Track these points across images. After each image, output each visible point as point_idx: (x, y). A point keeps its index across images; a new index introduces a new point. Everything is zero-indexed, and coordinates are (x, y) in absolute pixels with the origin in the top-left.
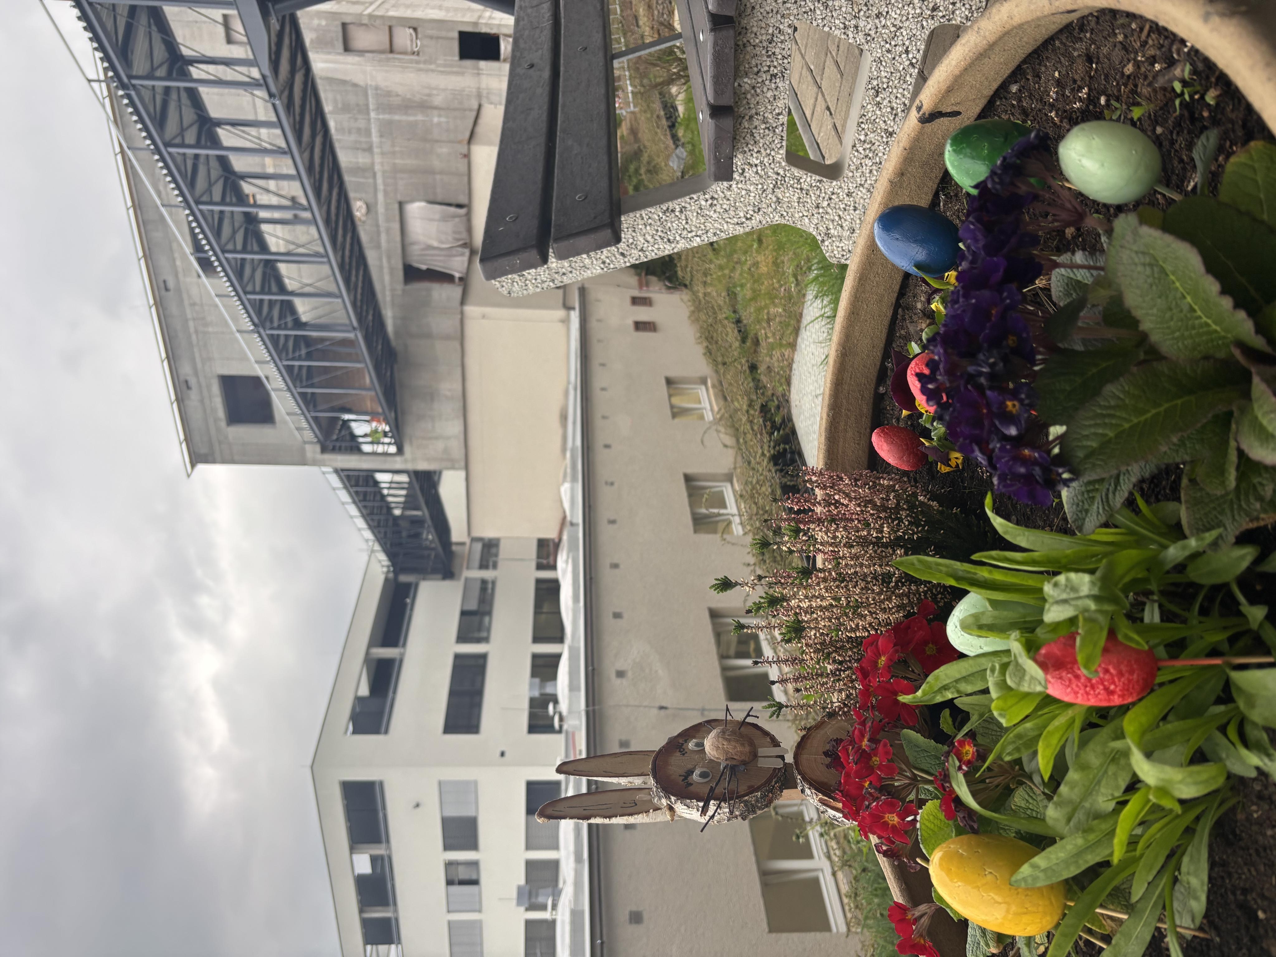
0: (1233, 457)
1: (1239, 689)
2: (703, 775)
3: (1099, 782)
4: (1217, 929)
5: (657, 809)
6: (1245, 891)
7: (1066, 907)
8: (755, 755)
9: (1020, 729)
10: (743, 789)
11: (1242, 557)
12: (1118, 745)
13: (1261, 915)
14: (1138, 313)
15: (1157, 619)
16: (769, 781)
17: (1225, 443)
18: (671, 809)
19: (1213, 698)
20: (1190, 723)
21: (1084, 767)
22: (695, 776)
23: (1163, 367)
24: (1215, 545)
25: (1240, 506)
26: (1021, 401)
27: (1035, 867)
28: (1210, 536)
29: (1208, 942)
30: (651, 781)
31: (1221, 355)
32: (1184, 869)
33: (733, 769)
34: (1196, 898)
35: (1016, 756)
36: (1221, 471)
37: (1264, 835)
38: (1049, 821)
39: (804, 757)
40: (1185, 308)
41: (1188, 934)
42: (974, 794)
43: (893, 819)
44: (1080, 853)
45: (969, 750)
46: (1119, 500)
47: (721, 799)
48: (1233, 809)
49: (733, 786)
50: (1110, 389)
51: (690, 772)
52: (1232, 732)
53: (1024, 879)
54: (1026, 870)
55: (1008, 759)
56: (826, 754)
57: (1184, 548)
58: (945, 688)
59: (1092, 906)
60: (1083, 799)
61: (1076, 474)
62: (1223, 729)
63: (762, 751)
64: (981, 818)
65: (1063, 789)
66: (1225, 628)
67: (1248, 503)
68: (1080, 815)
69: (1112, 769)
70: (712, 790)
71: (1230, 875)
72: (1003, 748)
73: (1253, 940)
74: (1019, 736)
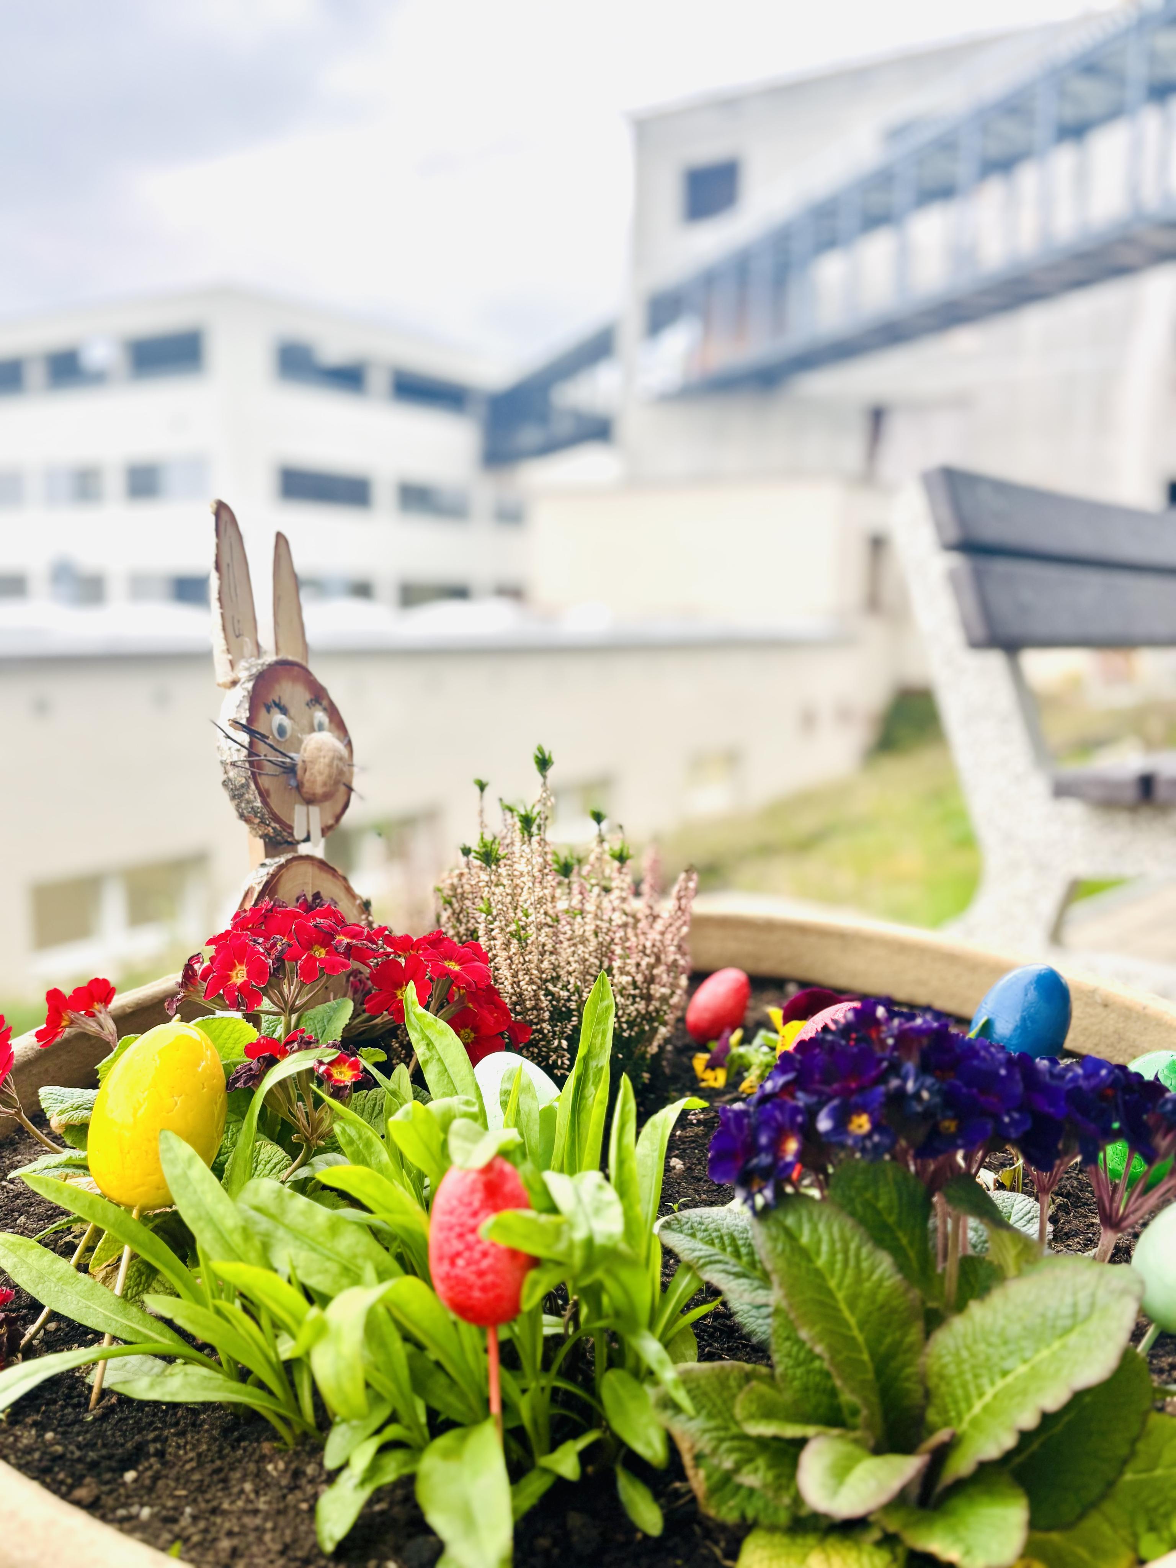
0: (792, 1431)
1: (463, 1439)
2: (281, 730)
3: (314, 1250)
4: (103, 1418)
5: (232, 664)
6: (161, 1454)
7: (129, 1209)
8: (310, 801)
9: (379, 1145)
10: (264, 782)
11: (649, 1444)
12: (369, 1273)
13: (130, 1476)
14: (996, 1298)
15: (548, 1331)
16: (276, 818)
17: (807, 1419)
18: (234, 683)
19: (437, 1405)
20: (404, 1374)
21: (334, 1229)
22: (278, 718)
23: (915, 1333)
24: (669, 1404)
25: (721, 1440)
26: (869, 1136)
27: (190, 1162)
28: (681, 1397)
29: (84, 1405)
30: (270, 658)
31: (932, 1416)
32: (190, 1368)
33: (290, 770)
34: (152, 1386)
35: (342, 1140)
36: (768, 1413)
37: (243, 1479)
38: (252, 1183)
39: (308, 869)
40: (1007, 1364)
41: (94, 1379)
42: (282, 1084)
43: (239, 975)
44: (211, 1221)
45: (345, 1076)
46: (714, 1276)
47: (252, 751)
48: (276, 1436)
49: (269, 768)
50: (885, 1262)
51: (284, 711)
52: (392, 1432)
53: (170, 1149)
54: (186, 1150)
55: (337, 1128)
56: (317, 896)
57: (661, 1362)
58: (430, 1045)
59: (133, 1241)
60: (288, 1228)
61: (761, 1214)
62: (393, 1419)
63: (314, 810)
64: (251, 1093)
65: (301, 1201)
66: (535, 1422)
67: (730, 1451)
68: (264, 1224)
69: (334, 1268)
70: (264, 737)
71: (182, 1434)
72: (352, 1123)
73: (93, 1466)
74: (368, 1144)
